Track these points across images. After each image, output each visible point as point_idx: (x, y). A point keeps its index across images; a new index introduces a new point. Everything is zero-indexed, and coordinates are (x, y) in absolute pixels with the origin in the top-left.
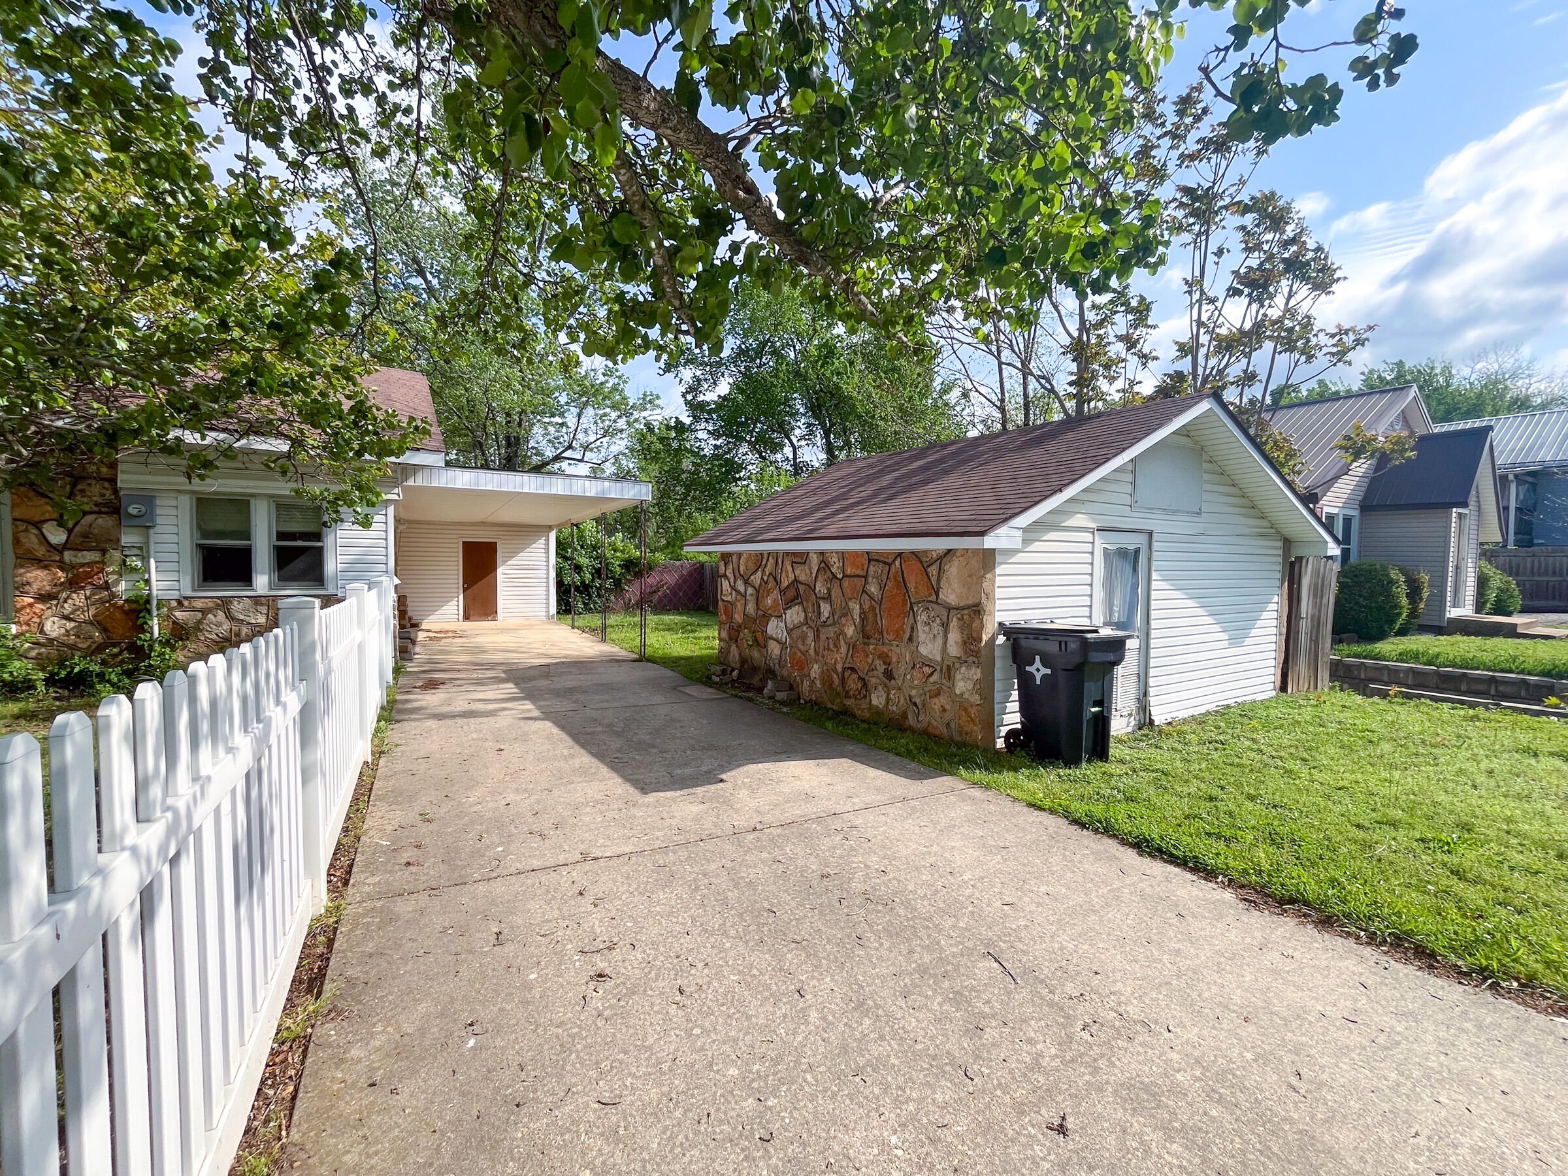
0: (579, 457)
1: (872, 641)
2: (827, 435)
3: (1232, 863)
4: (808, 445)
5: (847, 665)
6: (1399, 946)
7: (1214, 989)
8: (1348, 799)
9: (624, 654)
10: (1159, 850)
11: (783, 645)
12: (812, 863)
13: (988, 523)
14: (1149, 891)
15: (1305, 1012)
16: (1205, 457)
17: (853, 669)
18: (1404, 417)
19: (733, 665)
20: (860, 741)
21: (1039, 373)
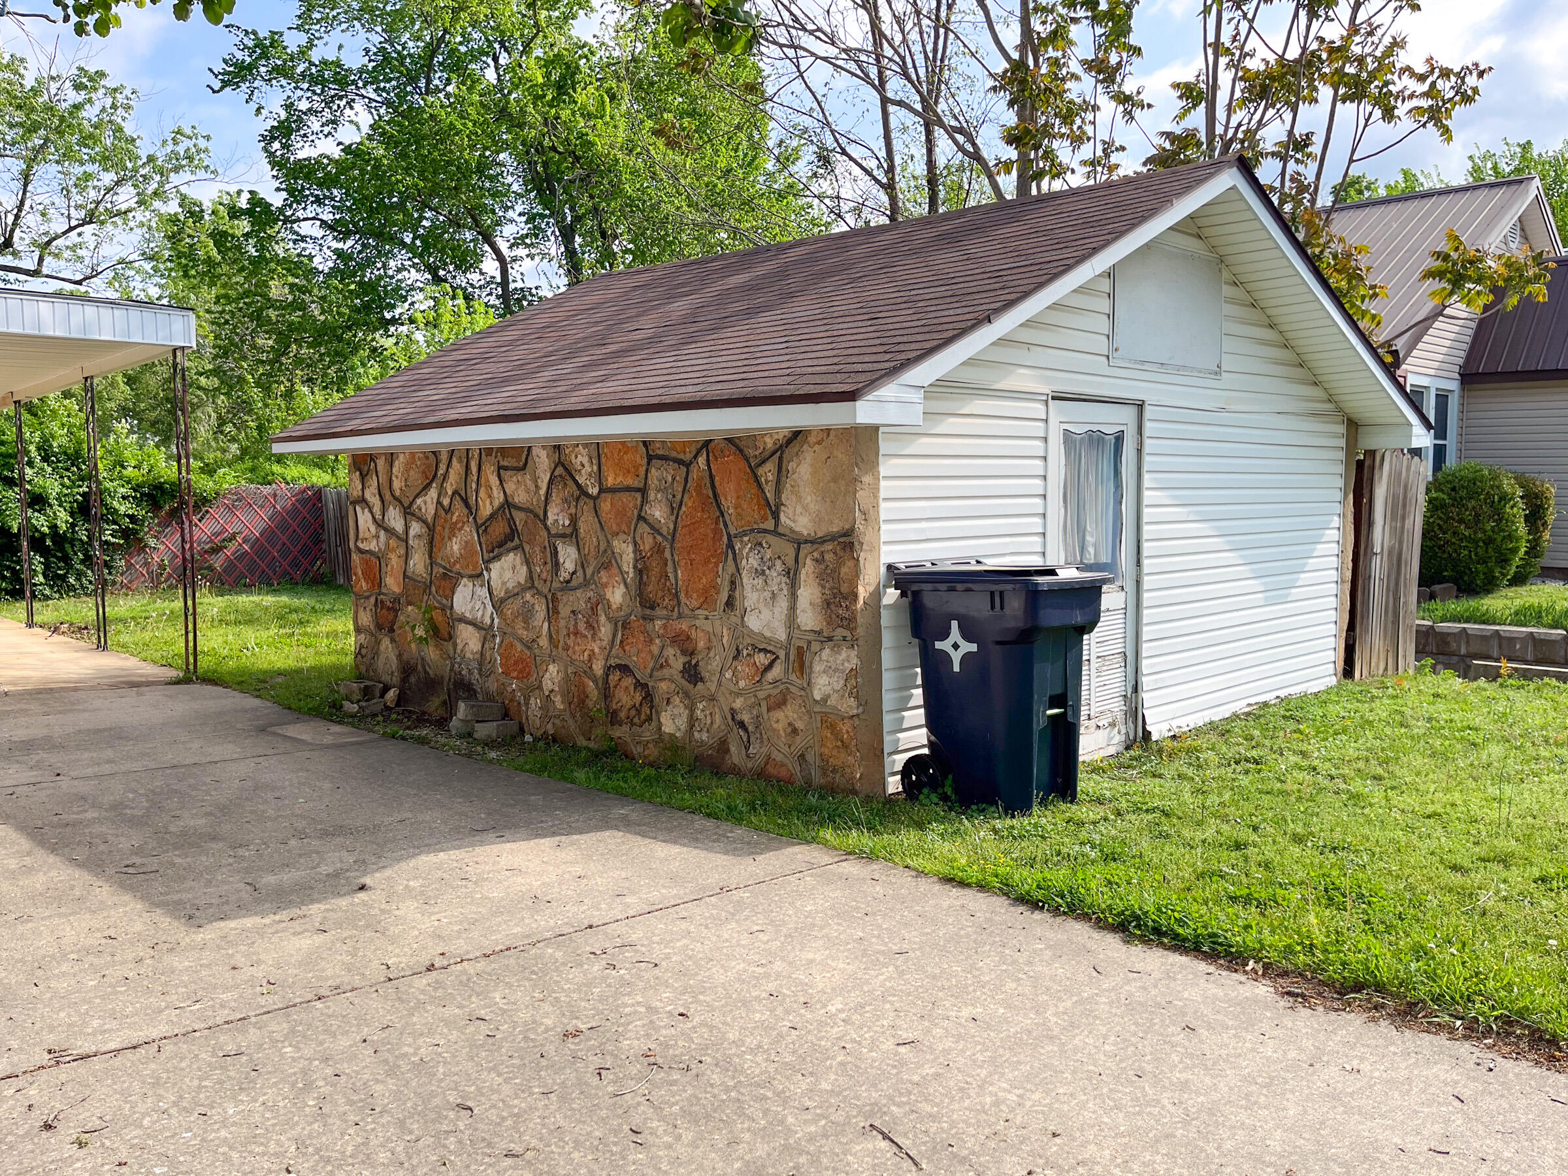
0: (30, 265)
1: (659, 612)
2: (567, 235)
3: (1267, 938)
4: (531, 256)
5: (612, 662)
6: (1508, 1034)
7: (1241, 1135)
8: (1440, 830)
9: (150, 671)
10: (1157, 931)
11: (485, 631)
12: (546, 1015)
13: (861, 378)
14: (1139, 996)
15: (1376, 1149)
16: (1225, 275)
17: (625, 669)
18: (1522, 230)
19: (386, 678)
20: (640, 798)
21: (954, 123)
